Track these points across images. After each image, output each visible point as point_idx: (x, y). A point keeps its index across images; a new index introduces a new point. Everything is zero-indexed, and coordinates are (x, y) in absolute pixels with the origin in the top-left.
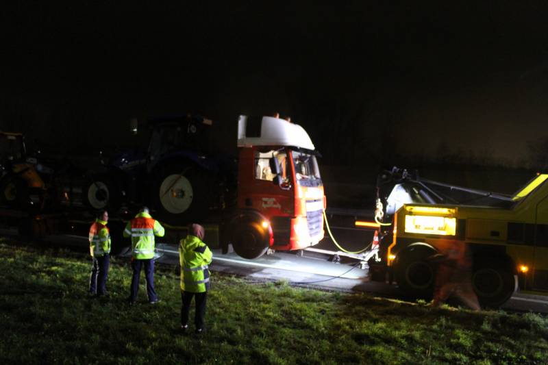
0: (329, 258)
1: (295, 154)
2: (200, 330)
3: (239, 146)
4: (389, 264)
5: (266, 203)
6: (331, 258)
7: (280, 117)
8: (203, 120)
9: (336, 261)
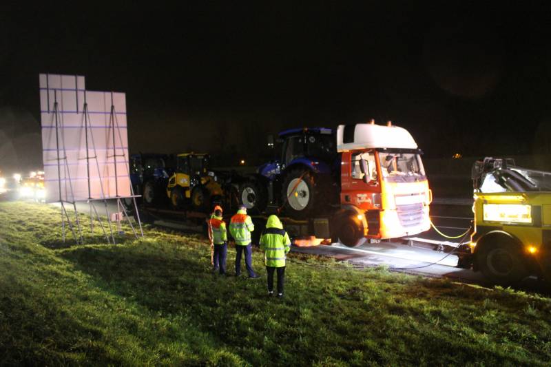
0: (434, 247)
1: (382, 156)
2: (281, 294)
3: (339, 151)
4: (472, 252)
5: (360, 198)
6: (436, 248)
7: (376, 123)
8: (320, 131)
9: (440, 250)
